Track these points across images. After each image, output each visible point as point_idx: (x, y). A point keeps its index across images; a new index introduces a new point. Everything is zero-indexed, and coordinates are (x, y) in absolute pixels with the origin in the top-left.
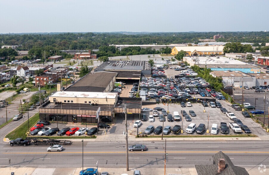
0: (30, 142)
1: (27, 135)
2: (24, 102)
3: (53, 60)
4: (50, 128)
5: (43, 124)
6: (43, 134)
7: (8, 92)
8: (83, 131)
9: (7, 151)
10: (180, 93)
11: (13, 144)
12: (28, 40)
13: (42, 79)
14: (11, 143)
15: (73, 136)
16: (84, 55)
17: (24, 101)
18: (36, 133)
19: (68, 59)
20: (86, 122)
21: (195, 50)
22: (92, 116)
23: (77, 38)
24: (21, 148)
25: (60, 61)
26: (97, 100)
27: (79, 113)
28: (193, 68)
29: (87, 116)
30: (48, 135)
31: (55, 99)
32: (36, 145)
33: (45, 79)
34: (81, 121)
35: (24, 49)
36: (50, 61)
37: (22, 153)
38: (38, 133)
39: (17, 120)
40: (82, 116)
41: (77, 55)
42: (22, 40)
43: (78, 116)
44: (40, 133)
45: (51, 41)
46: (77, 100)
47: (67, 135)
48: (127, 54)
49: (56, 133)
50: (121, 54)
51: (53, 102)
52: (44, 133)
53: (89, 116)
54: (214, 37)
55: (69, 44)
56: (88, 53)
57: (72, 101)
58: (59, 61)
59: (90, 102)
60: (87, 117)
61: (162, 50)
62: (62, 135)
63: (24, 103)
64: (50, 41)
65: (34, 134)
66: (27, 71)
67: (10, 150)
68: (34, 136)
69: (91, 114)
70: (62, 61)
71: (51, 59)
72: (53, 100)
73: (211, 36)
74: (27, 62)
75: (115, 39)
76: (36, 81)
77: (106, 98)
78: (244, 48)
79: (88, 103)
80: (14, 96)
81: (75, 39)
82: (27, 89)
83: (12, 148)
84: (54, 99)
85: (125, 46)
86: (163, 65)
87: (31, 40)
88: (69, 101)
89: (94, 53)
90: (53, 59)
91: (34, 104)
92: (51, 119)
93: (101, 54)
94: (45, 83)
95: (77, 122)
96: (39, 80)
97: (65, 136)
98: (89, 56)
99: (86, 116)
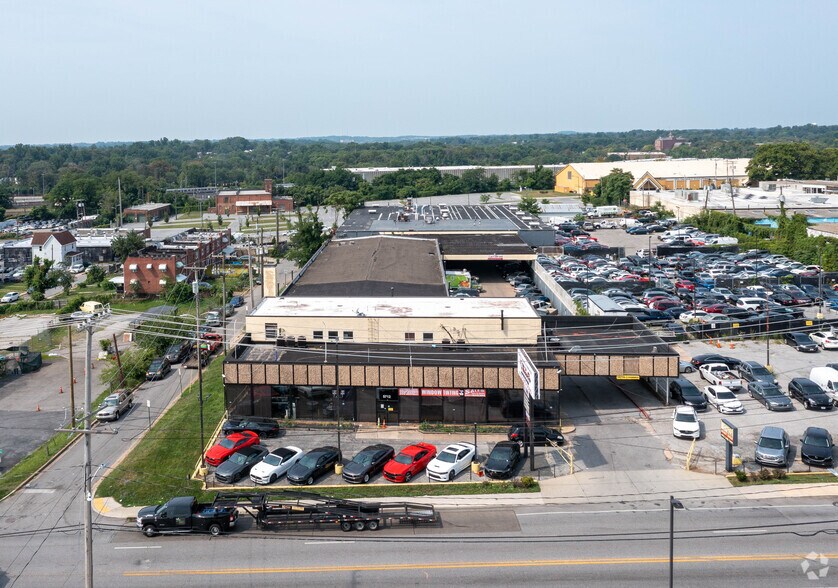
0: (231, 513)
1: (197, 484)
2: (105, 349)
3: (141, 218)
4: (299, 451)
5: (257, 431)
6: (274, 479)
7: (21, 318)
8: (460, 457)
9: (139, 563)
10: (748, 302)
11: (157, 527)
12: (31, 161)
13: (149, 266)
14: (146, 523)
15: (422, 481)
16: (250, 197)
17: (105, 345)
18: (244, 473)
19: (193, 213)
20: (443, 420)
21: (647, 174)
22: (467, 393)
23: (194, 156)
24: (200, 544)
25: (167, 221)
26: (459, 328)
27: (409, 380)
28: (699, 222)
29: (447, 393)
30: (304, 482)
31: (274, 325)
32: (266, 528)
33: (162, 267)
34: (417, 417)
35: (24, 188)
36: (131, 222)
37: (222, 571)
38: (253, 471)
39: (114, 420)
40: (424, 392)
41: (226, 199)
42: (11, 163)
43: (402, 392)
44: (262, 470)
45: (111, 163)
46: (372, 330)
47: (390, 477)
48: (399, 194)
49: (332, 469)
50: (376, 195)
51: (262, 337)
52: (279, 470)
53: (455, 393)
54: (658, 143)
55: (175, 171)
56: (264, 192)
57: (349, 334)
58: (163, 222)
59: (428, 336)
60: (444, 398)
61: (520, 178)
62: (367, 478)
63: (106, 353)
64: (108, 163)
65: (235, 479)
66: (69, 248)
67: (156, 558)
68: (239, 486)
69: (465, 386)
70: (172, 220)
71: (133, 215)
72: (263, 329)
73: (645, 143)
74: (50, 226)
75: (328, 155)
76: (129, 274)
77: (502, 318)
78: (822, 161)
79: (419, 339)
80: (53, 331)
81: (189, 156)
82: (96, 307)
83: (156, 546)
84: (267, 326)
85: (377, 172)
86: (573, 216)
87: (42, 163)
88: (333, 334)
89: (282, 192)
90: (140, 215)
91: (157, 357)
92: (278, 411)
93: (308, 193)
94: (162, 282)
95: (398, 421)
96: (138, 271)
97: (381, 482)
98: (269, 203)
99: (439, 393)
